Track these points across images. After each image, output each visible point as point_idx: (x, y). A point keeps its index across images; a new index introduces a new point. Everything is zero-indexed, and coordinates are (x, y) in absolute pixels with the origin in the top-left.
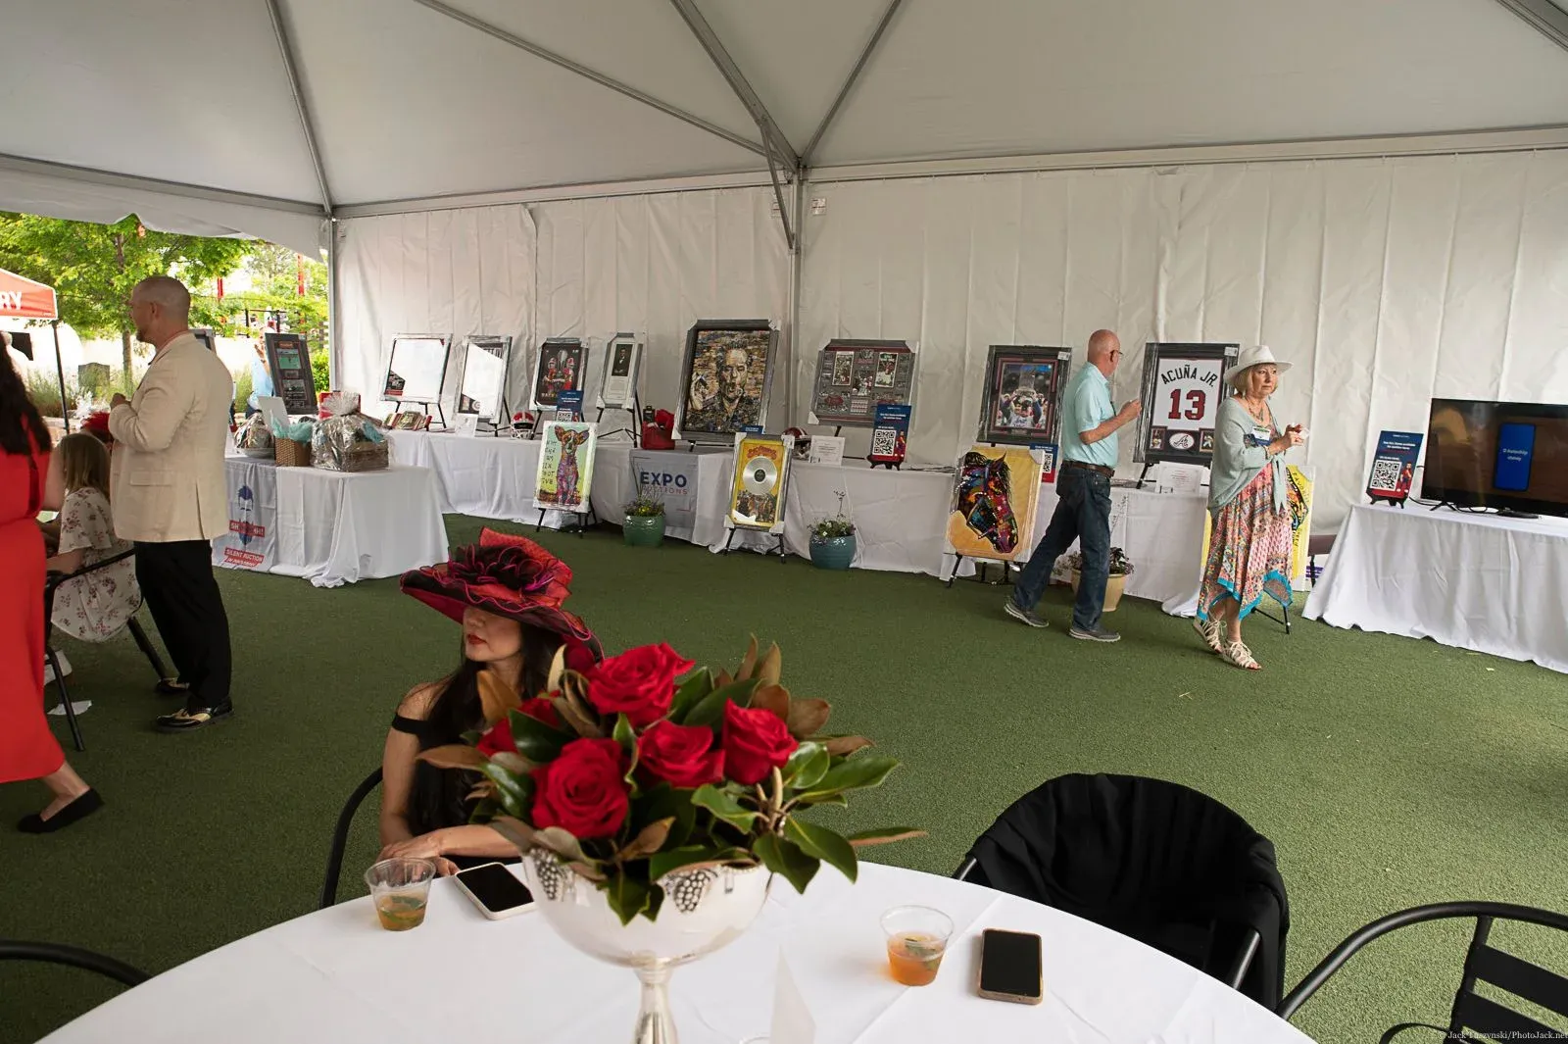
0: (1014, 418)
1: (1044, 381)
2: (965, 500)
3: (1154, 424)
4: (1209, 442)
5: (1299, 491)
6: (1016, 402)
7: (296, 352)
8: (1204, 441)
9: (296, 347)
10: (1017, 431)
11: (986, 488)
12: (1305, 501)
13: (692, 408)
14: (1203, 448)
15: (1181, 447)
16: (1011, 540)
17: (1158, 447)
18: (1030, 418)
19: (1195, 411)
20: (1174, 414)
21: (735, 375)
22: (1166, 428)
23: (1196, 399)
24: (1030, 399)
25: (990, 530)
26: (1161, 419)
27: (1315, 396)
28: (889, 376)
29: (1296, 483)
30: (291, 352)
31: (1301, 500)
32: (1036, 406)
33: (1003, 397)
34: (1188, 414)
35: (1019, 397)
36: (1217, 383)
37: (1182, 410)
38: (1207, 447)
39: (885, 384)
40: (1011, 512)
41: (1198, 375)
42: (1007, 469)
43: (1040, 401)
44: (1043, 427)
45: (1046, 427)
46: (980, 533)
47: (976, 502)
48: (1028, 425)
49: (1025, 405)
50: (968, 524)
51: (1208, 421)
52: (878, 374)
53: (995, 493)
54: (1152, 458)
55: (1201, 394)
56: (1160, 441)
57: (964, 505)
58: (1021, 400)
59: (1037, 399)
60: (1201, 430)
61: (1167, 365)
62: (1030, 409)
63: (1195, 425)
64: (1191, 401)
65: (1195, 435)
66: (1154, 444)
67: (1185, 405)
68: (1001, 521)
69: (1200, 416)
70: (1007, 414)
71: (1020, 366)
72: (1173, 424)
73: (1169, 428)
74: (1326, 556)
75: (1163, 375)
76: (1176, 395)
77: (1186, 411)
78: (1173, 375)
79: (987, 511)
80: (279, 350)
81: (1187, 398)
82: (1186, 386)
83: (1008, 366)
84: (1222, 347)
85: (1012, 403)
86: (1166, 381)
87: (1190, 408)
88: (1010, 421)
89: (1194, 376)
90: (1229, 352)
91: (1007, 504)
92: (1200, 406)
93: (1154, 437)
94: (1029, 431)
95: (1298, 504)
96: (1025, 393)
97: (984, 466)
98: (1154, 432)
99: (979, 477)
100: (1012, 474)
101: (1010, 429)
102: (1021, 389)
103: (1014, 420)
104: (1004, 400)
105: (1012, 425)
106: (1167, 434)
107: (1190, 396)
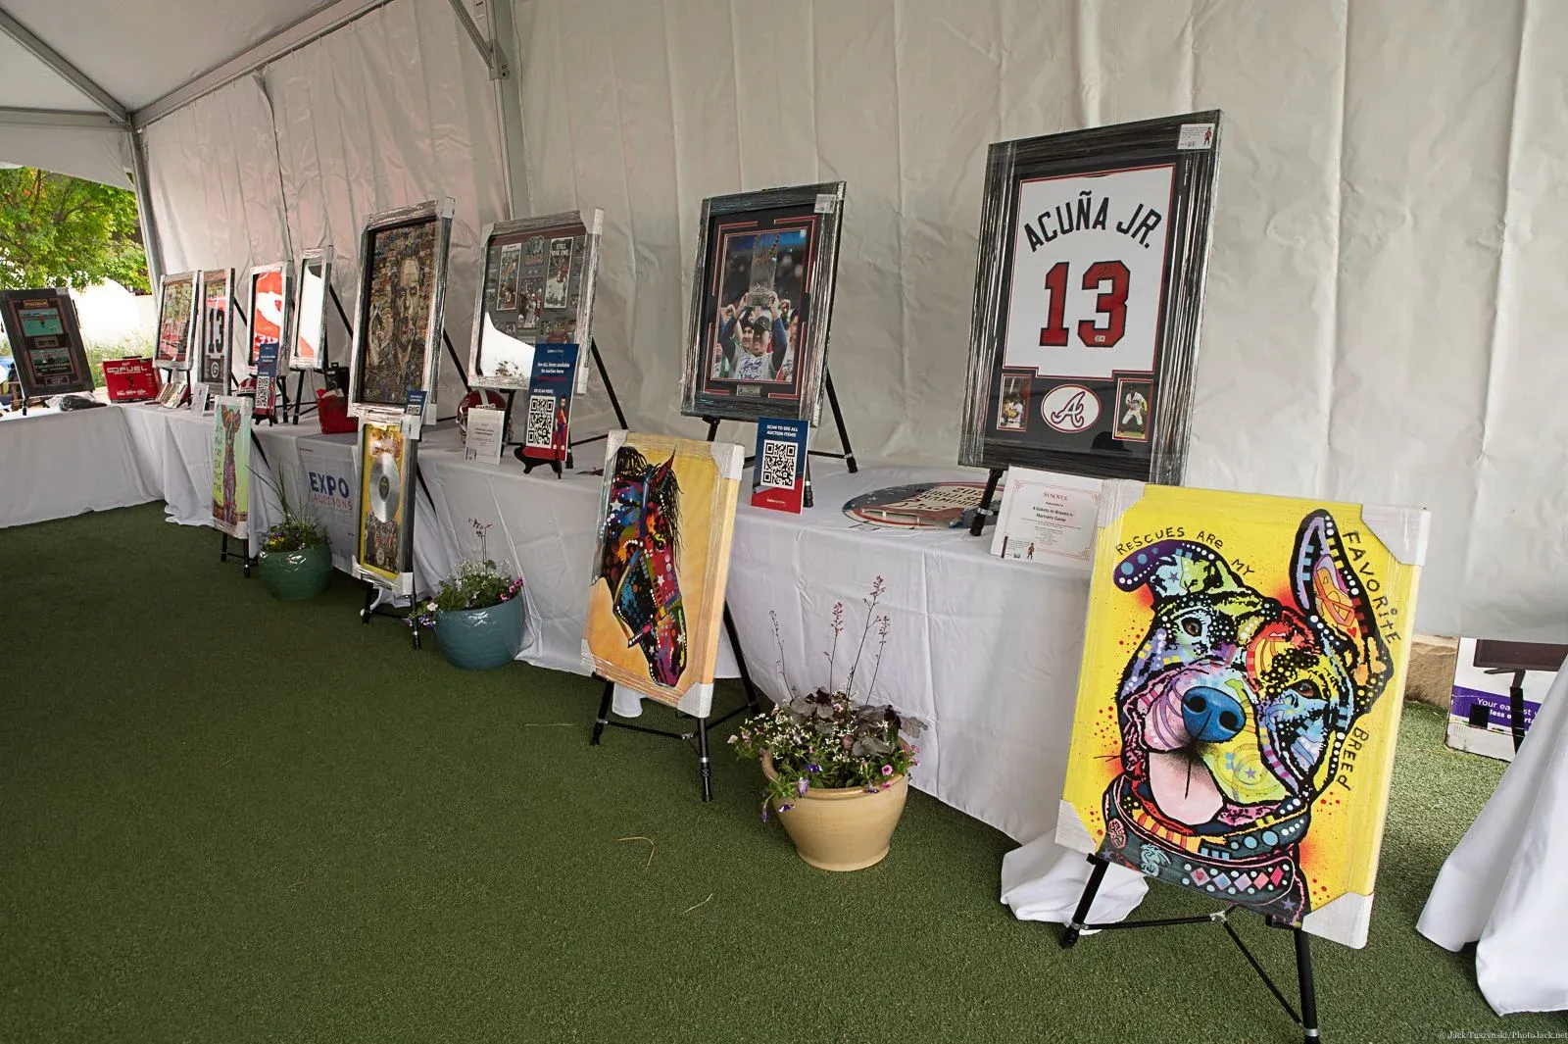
0: (742, 358)
1: (792, 269)
2: (613, 555)
3: (1009, 361)
4: (1137, 412)
5: (1363, 595)
6: (745, 323)
7: (54, 311)
8: (1125, 409)
9: (53, 305)
10: (745, 389)
11: (644, 533)
12: (1383, 632)
13: (370, 364)
14: (1122, 428)
15: (1067, 425)
16: (676, 657)
17: (1016, 425)
18: (767, 357)
19: (1102, 321)
20: (1053, 335)
21: (408, 305)
22: (1032, 371)
23: (1106, 287)
24: (767, 314)
25: (646, 630)
26: (1023, 349)
27: (1508, 247)
28: (562, 285)
29: (1356, 566)
30: (46, 312)
31: (1369, 627)
32: (777, 327)
33: (724, 314)
34: (1087, 330)
35: (749, 310)
36: (1158, 237)
37: (1071, 322)
38: (1132, 426)
39: (556, 302)
40: (677, 591)
41: (1111, 223)
42: (676, 488)
43: (784, 317)
44: (789, 379)
45: (794, 379)
46: (632, 634)
47: (628, 560)
48: (763, 374)
49: (758, 328)
50: (615, 610)
51: (1135, 352)
52: (548, 283)
53: (656, 543)
54: (1000, 454)
55: (1116, 272)
56: (1020, 407)
57: (609, 568)
58: (753, 318)
59: (779, 313)
60: (1117, 374)
61: (1040, 197)
62: (767, 336)
63: (1101, 363)
64: (1093, 294)
65: (1102, 389)
66: (1005, 416)
67: (1080, 305)
68: (662, 611)
69: (1114, 334)
70: (729, 352)
71: (752, 238)
72: (1050, 362)
73: (1043, 372)
74: (1554, 674)
75: (1028, 227)
76: (1057, 278)
77: (1082, 323)
78: (1052, 225)
79: (641, 581)
80: (21, 312)
81: (1084, 287)
82: (1082, 250)
83: (732, 240)
84: (1170, 127)
85: (738, 323)
86: (1035, 242)
87: (1090, 313)
88: (733, 367)
89: (1101, 222)
90: (1191, 139)
91: (673, 570)
92: (1115, 304)
93: (1008, 397)
94: (766, 388)
95: (1358, 641)
96: (759, 302)
97: (641, 480)
98: (1008, 384)
99: (634, 503)
100: (683, 500)
101: (732, 386)
102: (753, 291)
103: (741, 364)
104: (726, 319)
105: (736, 377)
106: (1035, 388)
107: (1090, 281)
